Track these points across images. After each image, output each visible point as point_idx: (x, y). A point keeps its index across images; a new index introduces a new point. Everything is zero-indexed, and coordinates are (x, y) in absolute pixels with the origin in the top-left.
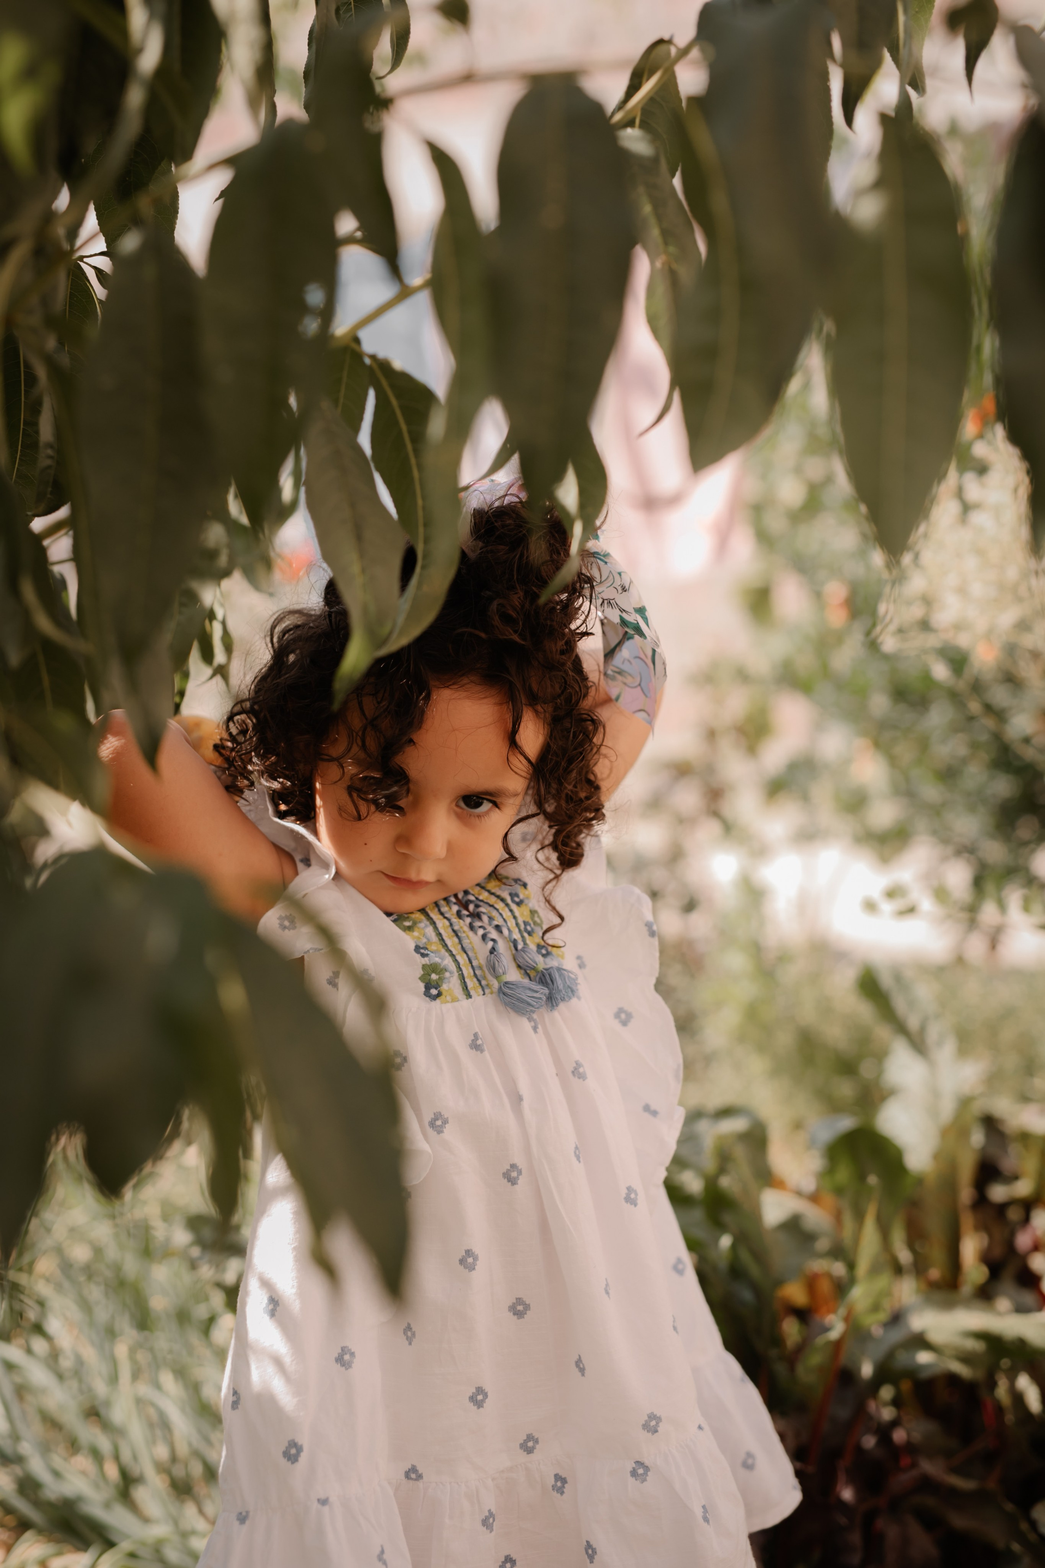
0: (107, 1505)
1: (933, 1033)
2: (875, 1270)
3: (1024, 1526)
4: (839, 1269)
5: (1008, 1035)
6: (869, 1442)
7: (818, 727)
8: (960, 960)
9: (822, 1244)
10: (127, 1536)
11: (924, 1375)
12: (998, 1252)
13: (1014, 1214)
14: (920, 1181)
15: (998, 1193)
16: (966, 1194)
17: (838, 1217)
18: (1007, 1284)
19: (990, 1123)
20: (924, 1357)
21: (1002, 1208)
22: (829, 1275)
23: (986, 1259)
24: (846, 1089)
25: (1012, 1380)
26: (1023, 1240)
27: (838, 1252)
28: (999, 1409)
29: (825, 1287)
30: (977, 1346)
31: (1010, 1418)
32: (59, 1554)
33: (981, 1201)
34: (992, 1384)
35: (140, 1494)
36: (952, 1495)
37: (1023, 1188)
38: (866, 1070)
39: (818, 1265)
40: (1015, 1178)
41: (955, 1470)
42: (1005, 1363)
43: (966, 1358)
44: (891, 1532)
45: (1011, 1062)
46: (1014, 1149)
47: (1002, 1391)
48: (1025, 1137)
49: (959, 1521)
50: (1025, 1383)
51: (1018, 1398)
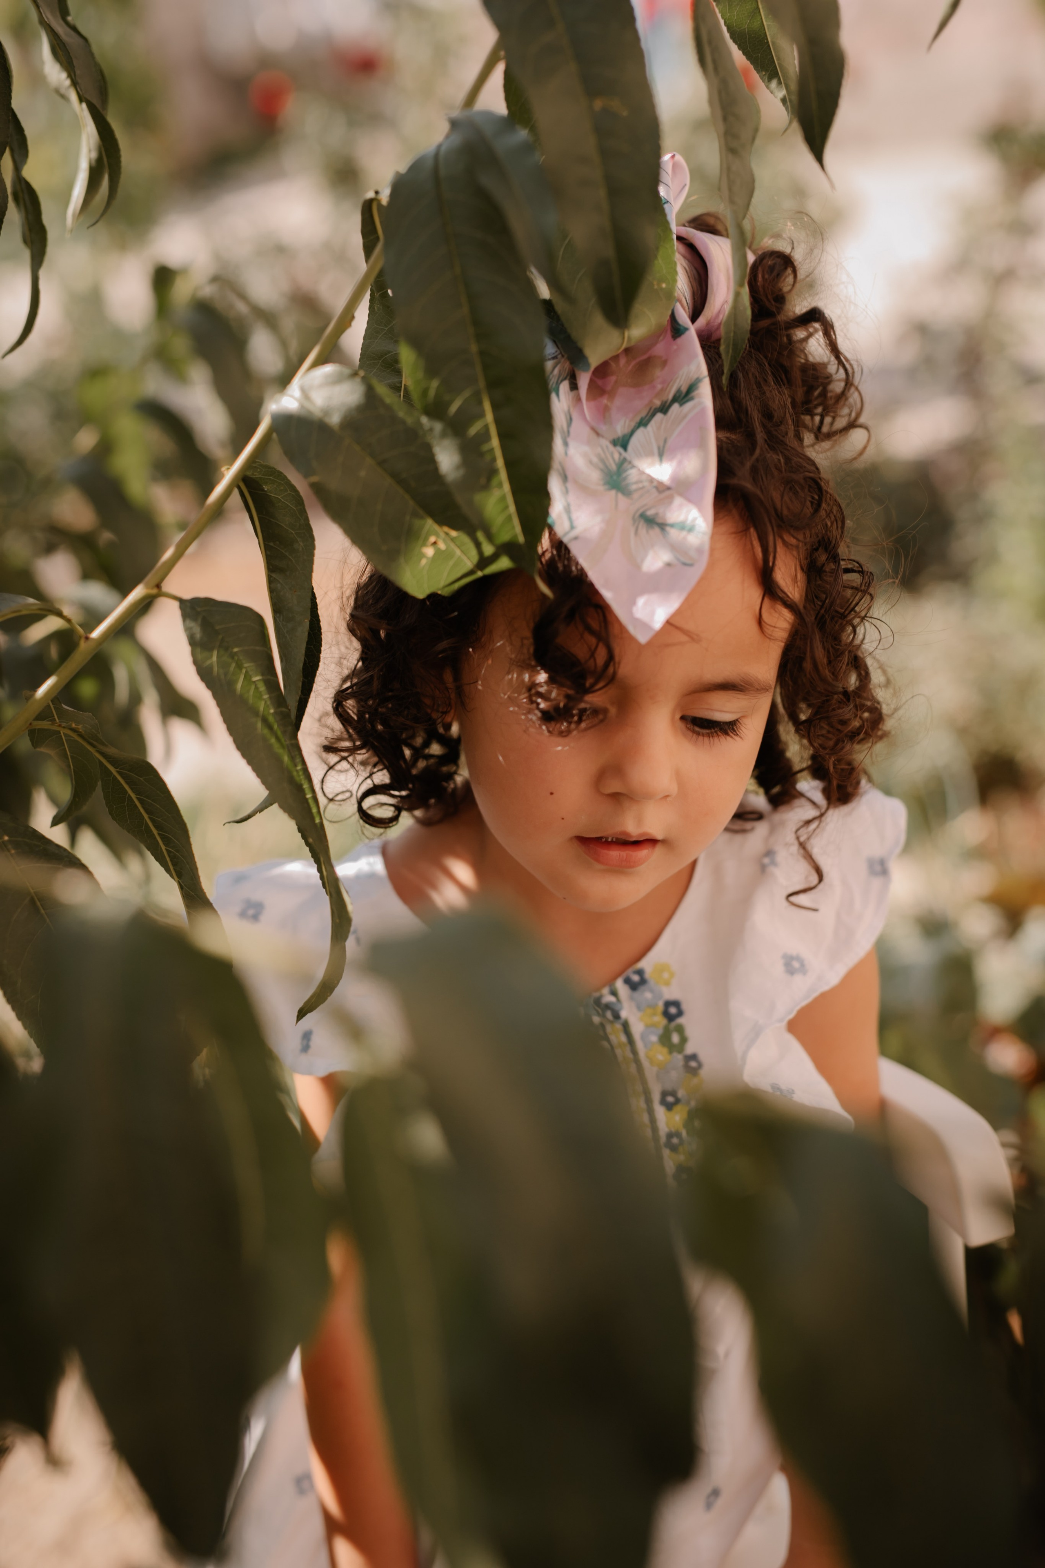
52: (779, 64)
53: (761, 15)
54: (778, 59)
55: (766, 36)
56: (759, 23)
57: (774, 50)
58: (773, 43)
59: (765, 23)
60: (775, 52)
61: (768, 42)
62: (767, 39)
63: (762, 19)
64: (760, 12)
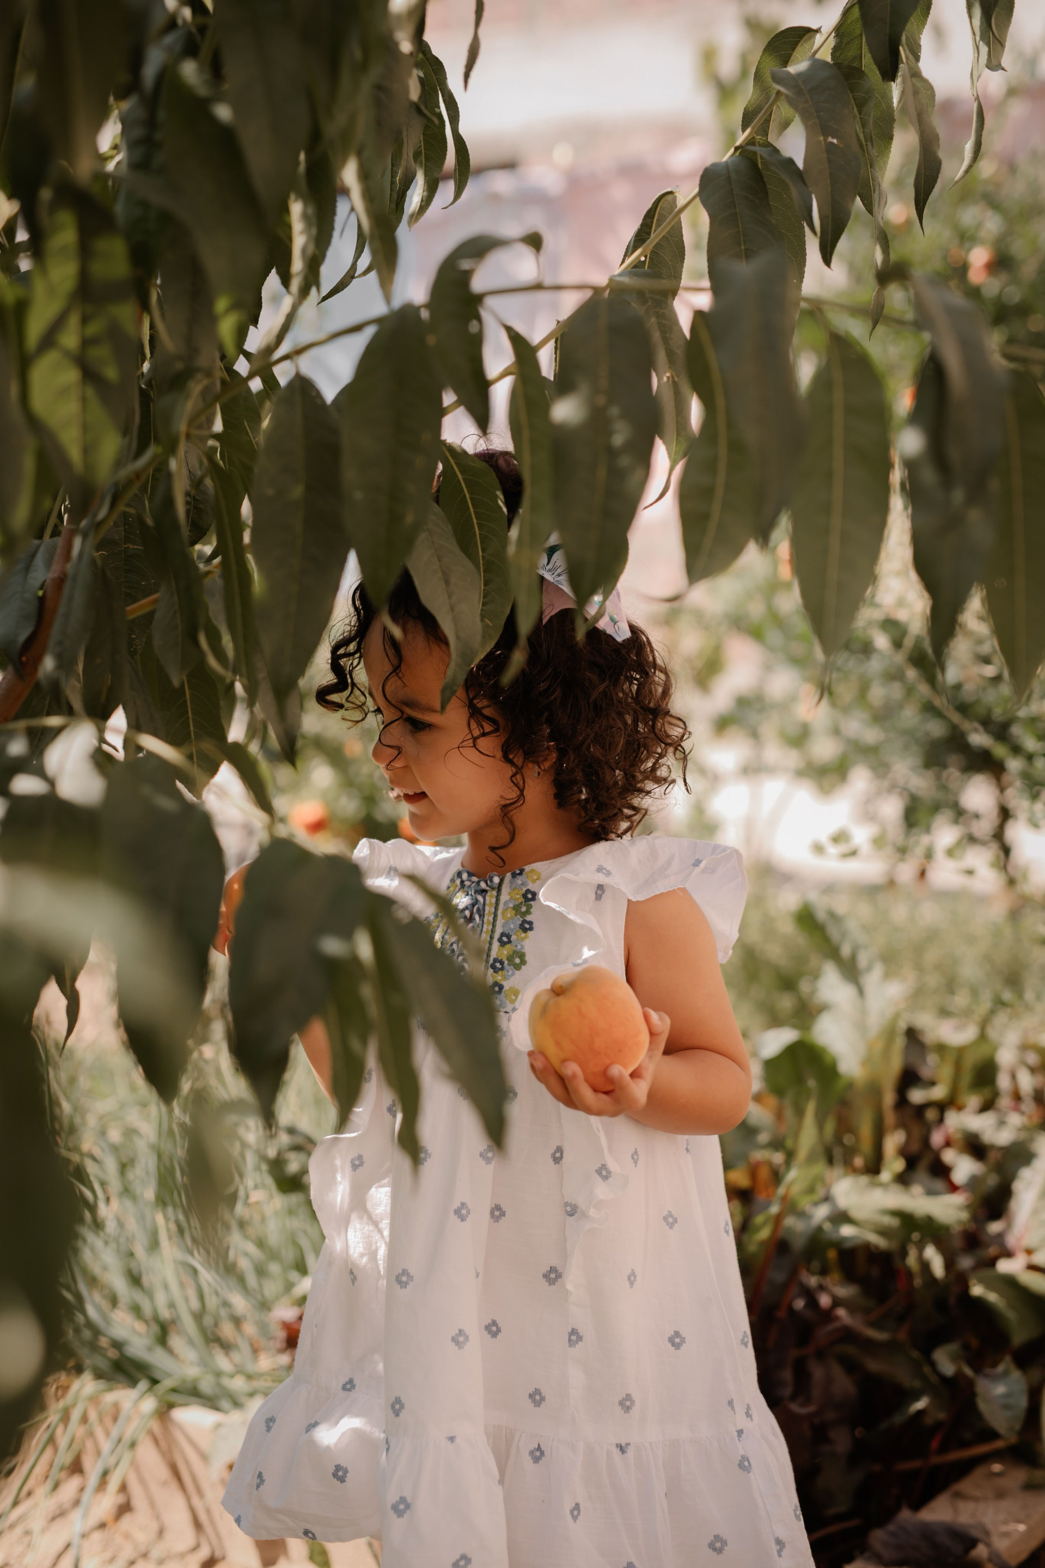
0: (150, 1349)
1: (863, 960)
2: (811, 1159)
3: (927, 1370)
4: (778, 1158)
5: (931, 956)
6: (800, 1304)
7: (768, 668)
8: (891, 883)
9: (763, 1138)
10: (169, 1375)
11: (848, 1245)
12: (915, 1147)
13: (931, 1115)
14: (850, 1085)
15: (917, 1096)
16: (889, 1098)
17: (779, 1115)
18: (922, 1173)
19: (912, 1034)
20: (847, 1231)
21: (921, 1110)
22: (769, 1163)
23: (903, 1152)
24: (786, 1003)
25: (921, 1250)
26: (937, 1138)
27: (777, 1144)
28: (909, 1274)
29: (764, 1174)
30: (894, 1222)
31: (918, 1282)
32: (110, 1390)
33: (902, 1102)
34: (904, 1253)
35: (175, 1341)
36: (869, 1345)
37: (939, 1092)
38: (804, 987)
39: (759, 1155)
40: (932, 1083)
41: (873, 1324)
42: (916, 1236)
43: (883, 1232)
44: (817, 1372)
45: (933, 980)
46: (932, 1059)
47: (912, 1260)
48: (941, 1048)
49: (874, 1366)
50: (931, 1254)
51: (925, 1266)
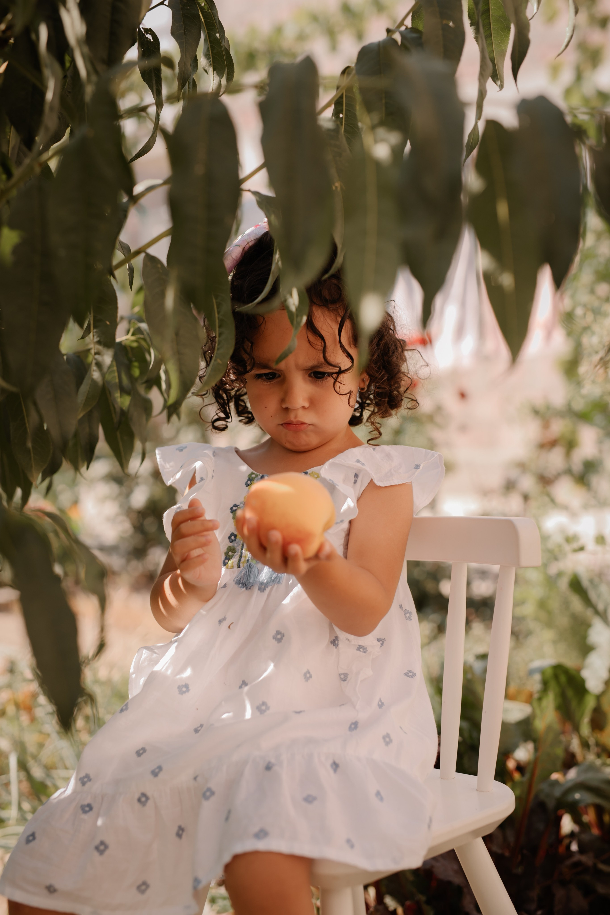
52: (498, 72)
53: (494, 53)
54: (498, 70)
55: (495, 61)
56: (493, 56)
57: (497, 66)
58: (497, 64)
59: (495, 56)
60: (497, 67)
61: (495, 63)
62: (495, 62)
63: (494, 54)
64: (493, 52)
